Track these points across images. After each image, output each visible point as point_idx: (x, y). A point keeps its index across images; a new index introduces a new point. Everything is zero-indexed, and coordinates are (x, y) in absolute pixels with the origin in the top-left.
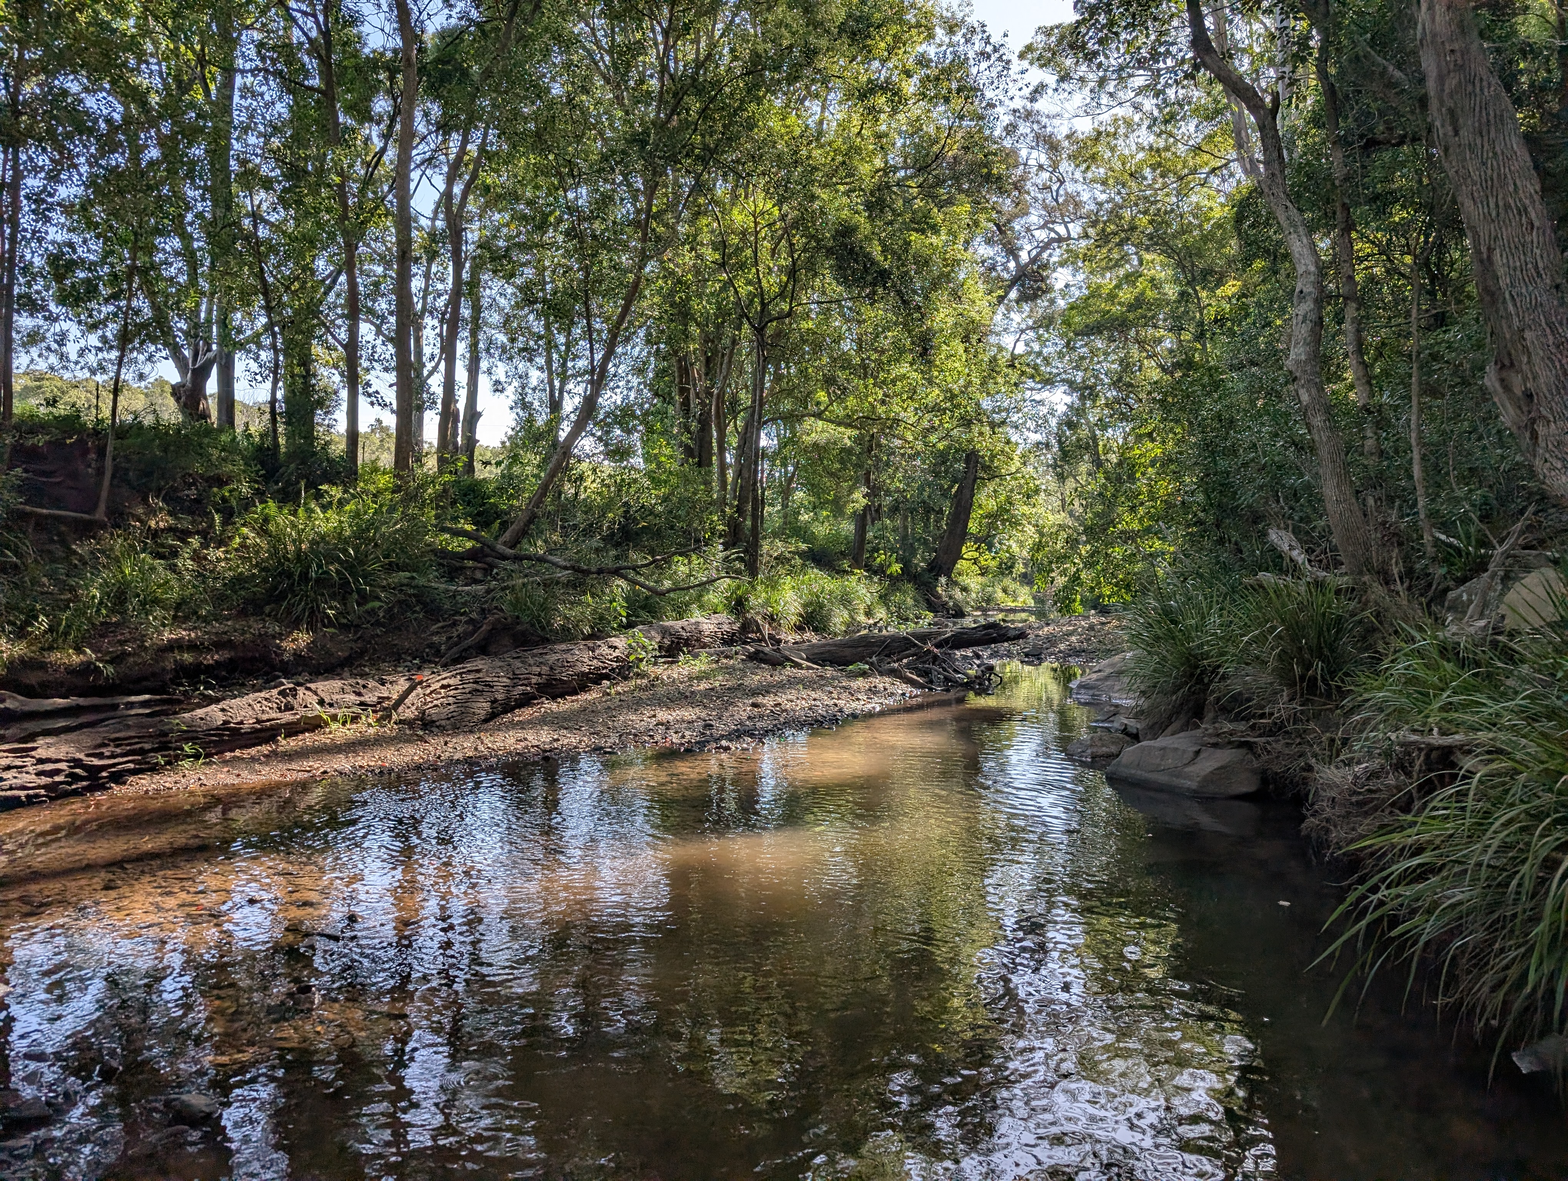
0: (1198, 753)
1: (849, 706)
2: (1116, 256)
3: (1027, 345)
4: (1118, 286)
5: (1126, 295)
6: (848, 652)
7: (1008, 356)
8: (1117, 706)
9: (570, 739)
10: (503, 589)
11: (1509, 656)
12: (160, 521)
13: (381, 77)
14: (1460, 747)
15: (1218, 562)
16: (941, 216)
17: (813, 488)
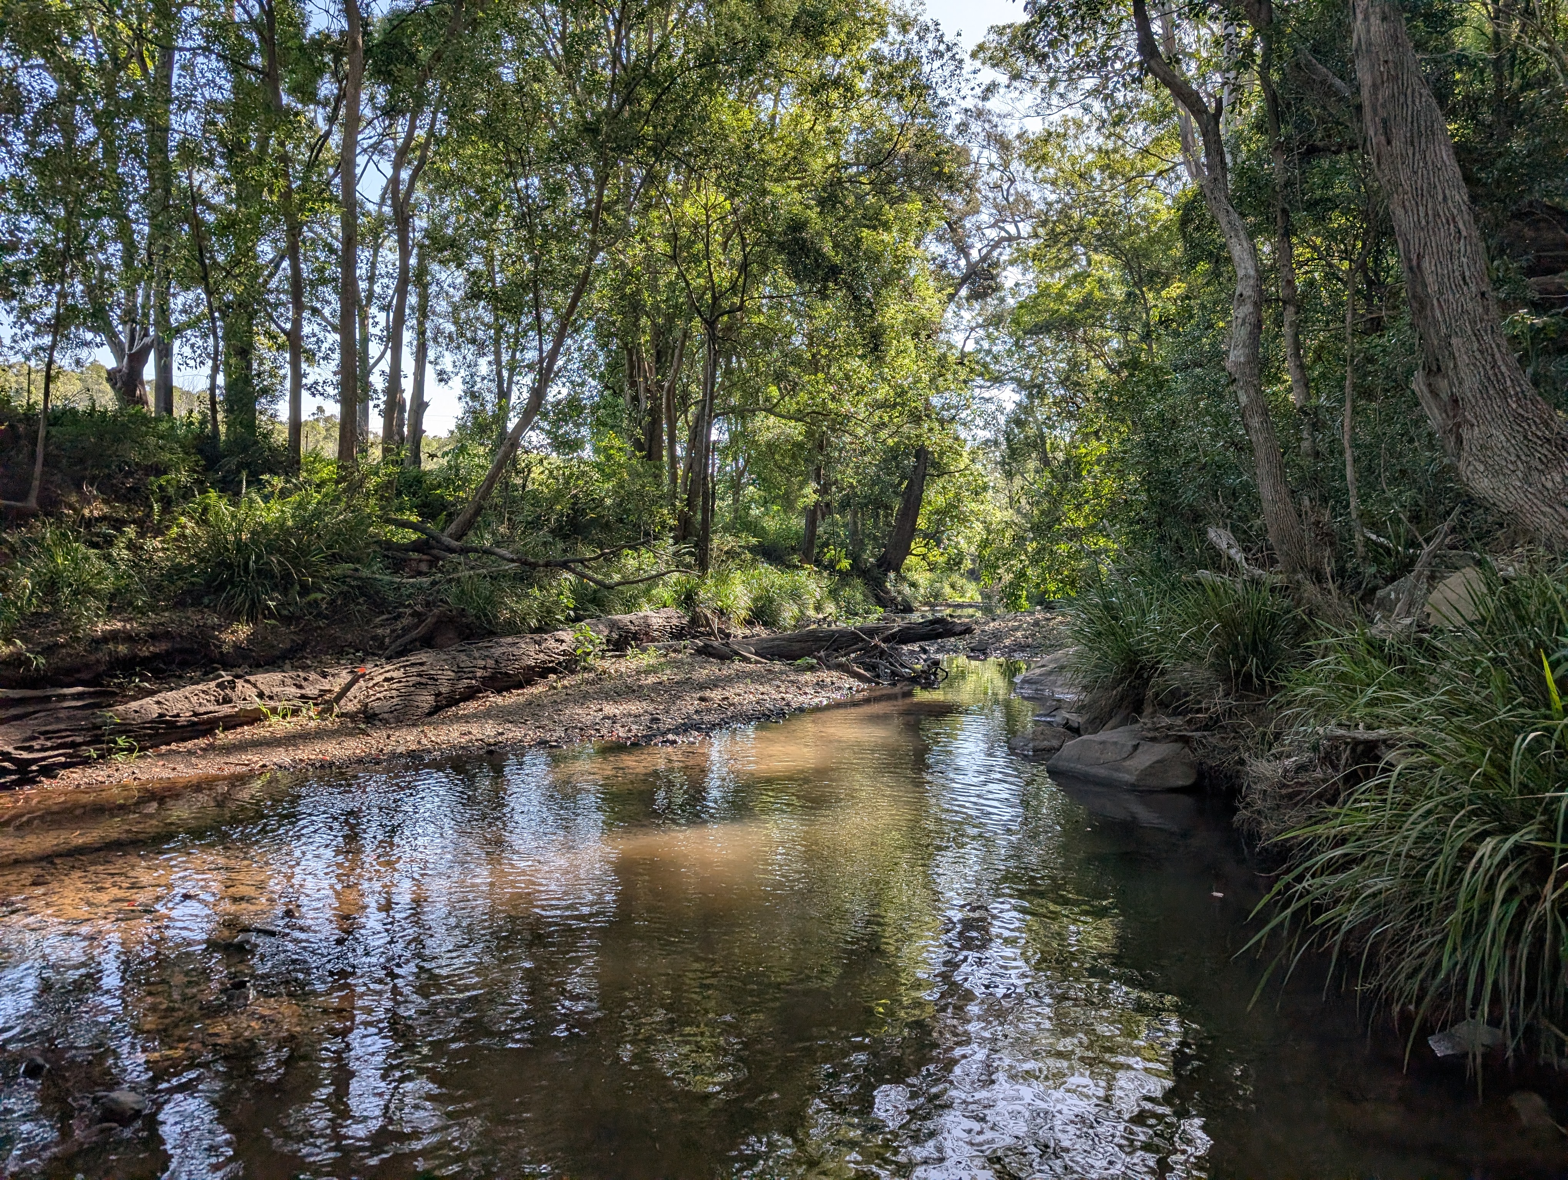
0: (1136, 747)
1: (797, 700)
2: (1065, 256)
3: (977, 343)
4: (1066, 286)
5: (1075, 295)
6: (796, 646)
7: (958, 354)
8: (1059, 700)
9: (515, 733)
10: (450, 581)
11: (1432, 654)
12: (96, 509)
13: (326, 60)
14: (1384, 741)
15: (1159, 560)
16: (893, 213)
17: (764, 482)
